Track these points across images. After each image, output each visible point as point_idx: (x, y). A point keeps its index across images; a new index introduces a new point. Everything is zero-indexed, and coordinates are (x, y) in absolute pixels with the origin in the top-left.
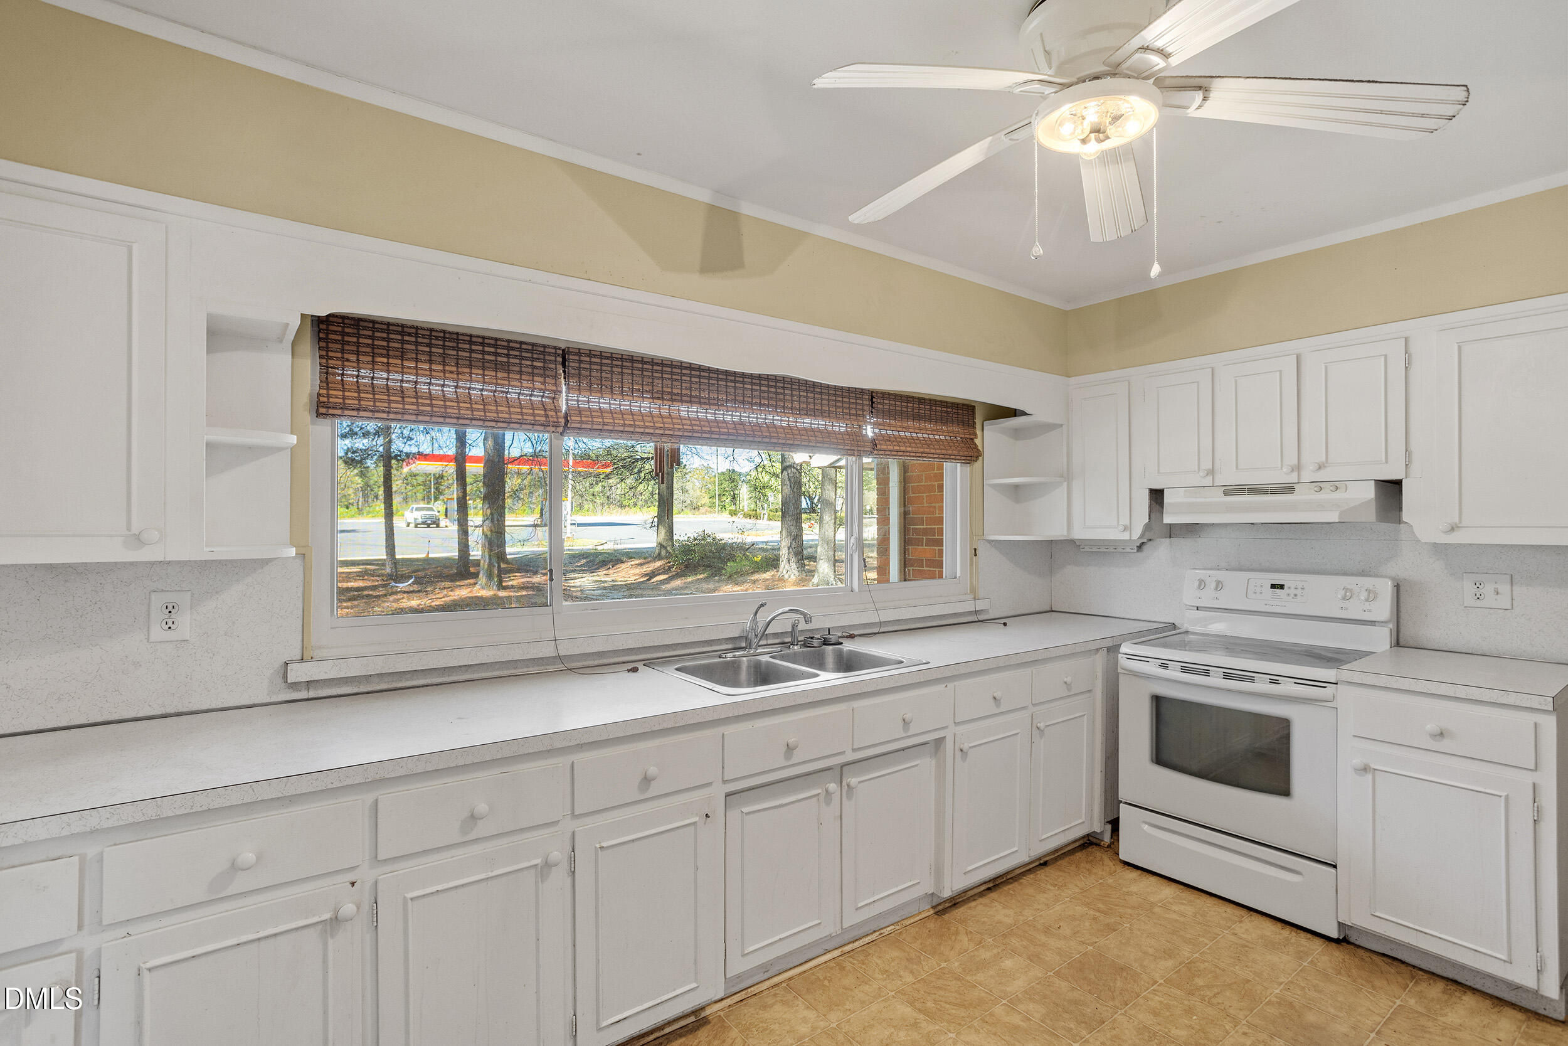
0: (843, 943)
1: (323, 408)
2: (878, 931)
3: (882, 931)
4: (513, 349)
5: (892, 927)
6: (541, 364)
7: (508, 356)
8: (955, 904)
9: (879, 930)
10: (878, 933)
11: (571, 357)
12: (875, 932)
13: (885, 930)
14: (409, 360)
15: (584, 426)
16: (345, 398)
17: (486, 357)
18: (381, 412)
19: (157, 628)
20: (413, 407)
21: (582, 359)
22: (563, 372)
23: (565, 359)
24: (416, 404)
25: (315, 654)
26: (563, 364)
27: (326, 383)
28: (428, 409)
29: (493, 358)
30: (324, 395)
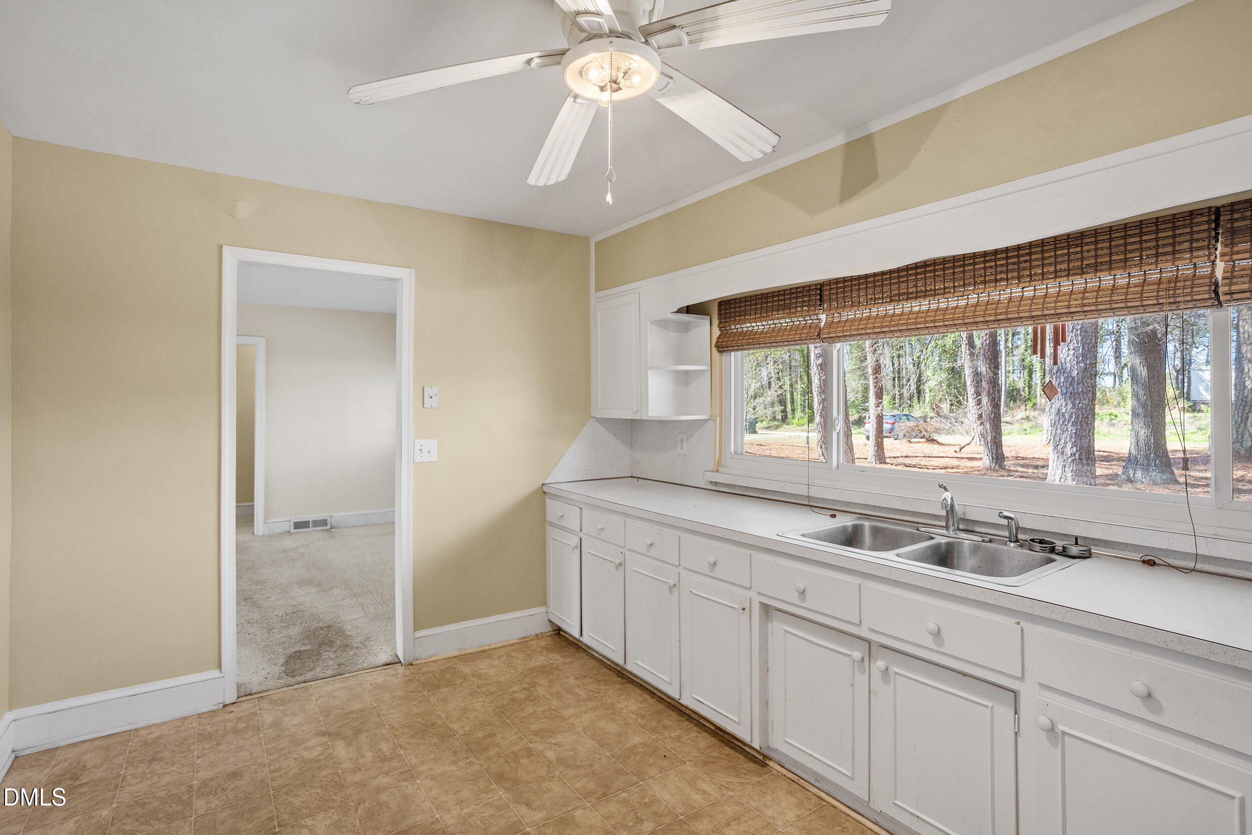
1: (722, 347)
4: (793, 293)
6: (808, 298)
7: (790, 299)
11: (825, 288)
14: (747, 315)
15: (831, 335)
16: (723, 342)
17: (780, 303)
18: (734, 346)
19: (679, 448)
20: (746, 341)
21: (832, 287)
22: (821, 300)
23: (821, 291)
24: (747, 339)
25: (720, 469)
26: (820, 295)
27: (720, 335)
28: (752, 341)
29: (783, 302)
30: (717, 342)
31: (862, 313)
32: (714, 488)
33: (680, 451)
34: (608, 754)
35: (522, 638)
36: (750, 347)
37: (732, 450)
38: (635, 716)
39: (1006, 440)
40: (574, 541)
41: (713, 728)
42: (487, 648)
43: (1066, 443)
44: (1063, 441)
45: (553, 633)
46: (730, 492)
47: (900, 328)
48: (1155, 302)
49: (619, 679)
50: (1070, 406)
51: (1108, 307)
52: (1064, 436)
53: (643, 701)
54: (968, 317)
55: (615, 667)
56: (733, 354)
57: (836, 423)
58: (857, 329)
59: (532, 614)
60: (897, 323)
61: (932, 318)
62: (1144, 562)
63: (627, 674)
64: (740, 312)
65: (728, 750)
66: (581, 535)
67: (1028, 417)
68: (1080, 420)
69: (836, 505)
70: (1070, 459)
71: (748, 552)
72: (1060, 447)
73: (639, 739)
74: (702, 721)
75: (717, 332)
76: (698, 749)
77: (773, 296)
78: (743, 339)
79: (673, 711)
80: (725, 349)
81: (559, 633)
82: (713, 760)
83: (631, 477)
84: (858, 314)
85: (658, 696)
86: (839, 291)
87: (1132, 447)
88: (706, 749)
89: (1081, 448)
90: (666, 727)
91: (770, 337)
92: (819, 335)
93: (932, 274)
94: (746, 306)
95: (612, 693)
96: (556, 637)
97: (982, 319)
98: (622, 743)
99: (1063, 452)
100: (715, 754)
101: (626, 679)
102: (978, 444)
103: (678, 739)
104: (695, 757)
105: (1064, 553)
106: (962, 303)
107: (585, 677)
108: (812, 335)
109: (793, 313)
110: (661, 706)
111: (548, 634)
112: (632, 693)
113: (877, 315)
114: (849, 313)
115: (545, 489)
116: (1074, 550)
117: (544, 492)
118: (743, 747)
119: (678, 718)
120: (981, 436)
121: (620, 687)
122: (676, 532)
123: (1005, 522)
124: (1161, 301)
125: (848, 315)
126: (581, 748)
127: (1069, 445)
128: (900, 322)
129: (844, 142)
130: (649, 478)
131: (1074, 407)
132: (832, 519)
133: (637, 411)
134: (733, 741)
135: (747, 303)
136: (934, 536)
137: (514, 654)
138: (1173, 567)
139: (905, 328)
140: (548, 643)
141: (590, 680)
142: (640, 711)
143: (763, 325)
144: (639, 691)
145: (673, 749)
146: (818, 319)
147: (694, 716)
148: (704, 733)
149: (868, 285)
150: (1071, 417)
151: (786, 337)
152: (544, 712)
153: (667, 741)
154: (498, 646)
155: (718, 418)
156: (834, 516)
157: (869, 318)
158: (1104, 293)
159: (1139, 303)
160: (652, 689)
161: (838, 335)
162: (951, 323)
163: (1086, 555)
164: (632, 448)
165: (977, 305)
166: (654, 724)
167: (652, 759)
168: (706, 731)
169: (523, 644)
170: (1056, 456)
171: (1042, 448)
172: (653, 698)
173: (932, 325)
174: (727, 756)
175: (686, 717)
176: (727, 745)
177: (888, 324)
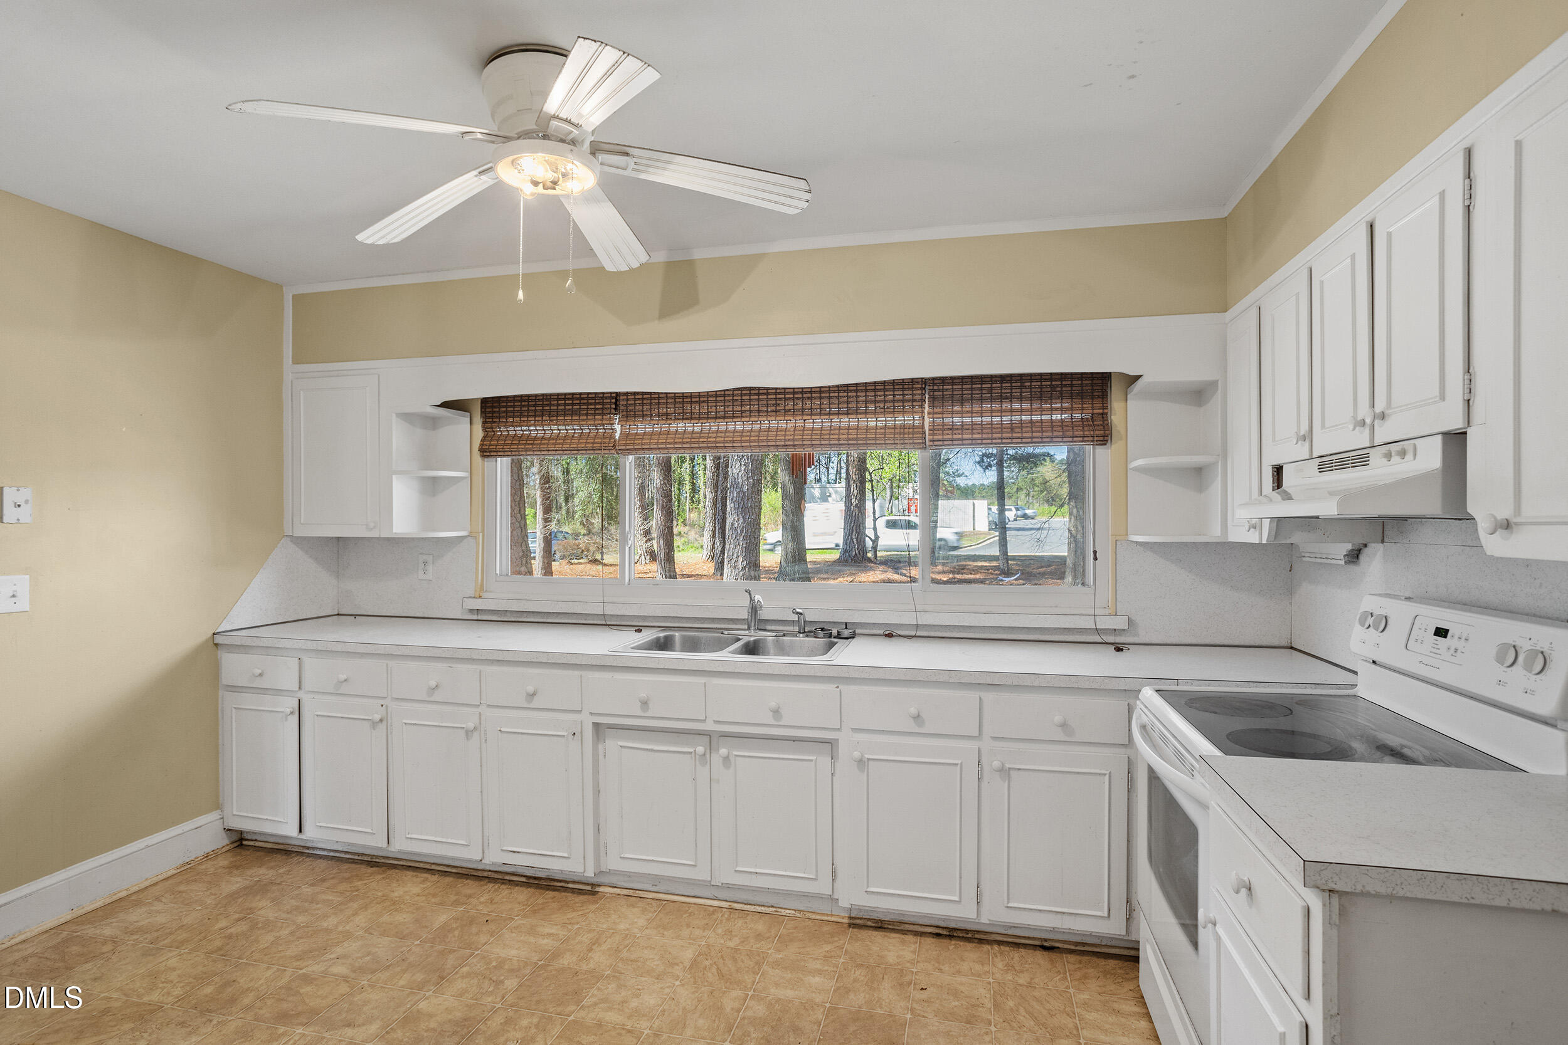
0: (735, 899)
1: (487, 451)
2: (776, 907)
3: (780, 910)
4: (583, 399)
5: (793, 912)
6: (601, 406)
7: (579, 404)
8: (880, 928)
9: (779, 908)
10: (774, 909)
11: (621, 398)
12: (772, 907)
13: (783, 910)
14: (524, 416)
15: (628, 447)
16: (490, 445)
17: (567, 407)
18: (507, 451)
19: (421, 573)
20: (523, 446)
21: (629, 397)
22: (616, 409)
23: (616, 400)
24: (525, 445)
25: (484, 595)
26: (616, 404)
27: (484, 437)
28: (531, 446)
29: (570, 407)
30: (482, 445)
31: (661, 428)
32: (475, 617)
33: (421, 576)
34: (418, 942)
35: (183, 865)
36: (528, 453)
37: (498, 572)
38: (424, 898)
39: (678, 556)
40: (291, 703)
41: (524, 879)
42: (124, 894)
43: (738, 557)
44: (735, 555)
45: (232, 846)
46: (499, 619)
47: (701, 445)
48: (893, 442)
49: (374, 869)
50: (741, 521)
51: (865, 442)
52: (736, 550)
53: (424, 881)
54: (762, 441)
55: (360, 858)
56: (499, 459)
57: (629, 537)
58: (657, 443)
59: (196, 826)
60: (697, 440)
61: (731, 439)
62: (886, 635)
63: (383, 861)
64: (513, 412)
65: (551, 894)
66: (301, 695)
67: (680, 533)
68: (749, 534)
69: (632, 621)
70: (741, 573)
71: (577, 673)
72: (733, 561)
73: (445, 916)
74: (508, 877)
75: (479, 434)
76: (519, 903)
77: (558, 399)
78: (519, 444)
79: (467, 879)
80: (492, 454)
81: (241, 845)
82: (541, 906)
83: (338, 615)
84: (656, 428)
85: (439, 871)
86: (637, 402)
87: (783, 559)
88: (527, 900)
89: (750, 563)
90: (470, 896)
91: (555, 444)
92: (614, 446)
93: (731, 398)
94: (521, 406)
95: (375, 883)
96: (238, 850)
97: (774, 443)
98: (426, 927)
99: (735, 566)
100: (541, 901)
101: (383, 866)
102: (644, 563)
103: (491, 901)
104: (520, 910)
105: (839, 636)
106: (756, 427)
107: (324, 880)
108: (607, 445)
109: (583, 420)
110: (449, 880)
111: (224, 850)
112: (404, 877)
113: (677, 431)
114: (647, 426)
115: (219, 639)
116: (846, 633)
117: (216, 645)
118: (566, 885)
119: (477, 883)
120: (646, 554)
121: (382, 876)
122: (475, 667)
123: (795, 617)
124: (896, 442)
125: (645, 428)
126: (377, 949)
127: (741, 559)
128: (701, 440)
129: (667, 260)
130: (369, 614)
131: (744, 522)
132: (637, 634)
133: (374, 527)
134: (552, 884)
135: (523, 403)
136: (741, 637)
137: (182, 888)
138: (902, 636)
139: (705, 445)
140: (231, 859)
141: (335, 881)
142: (427, 891)
143: (544, 430)
144: (410, 873)
145: (492, 912)
146: (612, 429)
147: (496, 876)
148: (517, 888)
149: (668, 401)
150: (742, 531)
151: (575, 446)
152: (292, 933)
153: (480, 907)
154: (143, 886)
155: (481, 534)
156: (639, 631)
157: (668, 433)
158: (862, 431)
159: (883, 442)
160: (428, 867)
161: (636, 447)
162: (748, 444)
163: (853, 636)
164: (338, 577)
165: (769, 430)
166: (453, 898)
167: (474, 929)
168: (517, 885)
169: (189, 871)
170: (730, 569)
171: (703, 564)
172: (435, 875)
173: (731, 445)
174: (553, 898)
175: (487, 880)
176: (548, 889)
177: (689, 440)
